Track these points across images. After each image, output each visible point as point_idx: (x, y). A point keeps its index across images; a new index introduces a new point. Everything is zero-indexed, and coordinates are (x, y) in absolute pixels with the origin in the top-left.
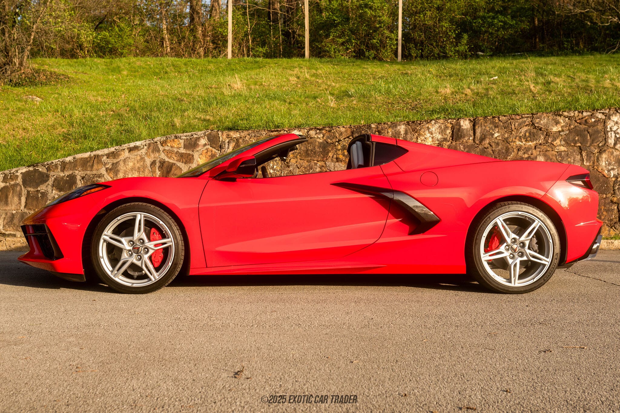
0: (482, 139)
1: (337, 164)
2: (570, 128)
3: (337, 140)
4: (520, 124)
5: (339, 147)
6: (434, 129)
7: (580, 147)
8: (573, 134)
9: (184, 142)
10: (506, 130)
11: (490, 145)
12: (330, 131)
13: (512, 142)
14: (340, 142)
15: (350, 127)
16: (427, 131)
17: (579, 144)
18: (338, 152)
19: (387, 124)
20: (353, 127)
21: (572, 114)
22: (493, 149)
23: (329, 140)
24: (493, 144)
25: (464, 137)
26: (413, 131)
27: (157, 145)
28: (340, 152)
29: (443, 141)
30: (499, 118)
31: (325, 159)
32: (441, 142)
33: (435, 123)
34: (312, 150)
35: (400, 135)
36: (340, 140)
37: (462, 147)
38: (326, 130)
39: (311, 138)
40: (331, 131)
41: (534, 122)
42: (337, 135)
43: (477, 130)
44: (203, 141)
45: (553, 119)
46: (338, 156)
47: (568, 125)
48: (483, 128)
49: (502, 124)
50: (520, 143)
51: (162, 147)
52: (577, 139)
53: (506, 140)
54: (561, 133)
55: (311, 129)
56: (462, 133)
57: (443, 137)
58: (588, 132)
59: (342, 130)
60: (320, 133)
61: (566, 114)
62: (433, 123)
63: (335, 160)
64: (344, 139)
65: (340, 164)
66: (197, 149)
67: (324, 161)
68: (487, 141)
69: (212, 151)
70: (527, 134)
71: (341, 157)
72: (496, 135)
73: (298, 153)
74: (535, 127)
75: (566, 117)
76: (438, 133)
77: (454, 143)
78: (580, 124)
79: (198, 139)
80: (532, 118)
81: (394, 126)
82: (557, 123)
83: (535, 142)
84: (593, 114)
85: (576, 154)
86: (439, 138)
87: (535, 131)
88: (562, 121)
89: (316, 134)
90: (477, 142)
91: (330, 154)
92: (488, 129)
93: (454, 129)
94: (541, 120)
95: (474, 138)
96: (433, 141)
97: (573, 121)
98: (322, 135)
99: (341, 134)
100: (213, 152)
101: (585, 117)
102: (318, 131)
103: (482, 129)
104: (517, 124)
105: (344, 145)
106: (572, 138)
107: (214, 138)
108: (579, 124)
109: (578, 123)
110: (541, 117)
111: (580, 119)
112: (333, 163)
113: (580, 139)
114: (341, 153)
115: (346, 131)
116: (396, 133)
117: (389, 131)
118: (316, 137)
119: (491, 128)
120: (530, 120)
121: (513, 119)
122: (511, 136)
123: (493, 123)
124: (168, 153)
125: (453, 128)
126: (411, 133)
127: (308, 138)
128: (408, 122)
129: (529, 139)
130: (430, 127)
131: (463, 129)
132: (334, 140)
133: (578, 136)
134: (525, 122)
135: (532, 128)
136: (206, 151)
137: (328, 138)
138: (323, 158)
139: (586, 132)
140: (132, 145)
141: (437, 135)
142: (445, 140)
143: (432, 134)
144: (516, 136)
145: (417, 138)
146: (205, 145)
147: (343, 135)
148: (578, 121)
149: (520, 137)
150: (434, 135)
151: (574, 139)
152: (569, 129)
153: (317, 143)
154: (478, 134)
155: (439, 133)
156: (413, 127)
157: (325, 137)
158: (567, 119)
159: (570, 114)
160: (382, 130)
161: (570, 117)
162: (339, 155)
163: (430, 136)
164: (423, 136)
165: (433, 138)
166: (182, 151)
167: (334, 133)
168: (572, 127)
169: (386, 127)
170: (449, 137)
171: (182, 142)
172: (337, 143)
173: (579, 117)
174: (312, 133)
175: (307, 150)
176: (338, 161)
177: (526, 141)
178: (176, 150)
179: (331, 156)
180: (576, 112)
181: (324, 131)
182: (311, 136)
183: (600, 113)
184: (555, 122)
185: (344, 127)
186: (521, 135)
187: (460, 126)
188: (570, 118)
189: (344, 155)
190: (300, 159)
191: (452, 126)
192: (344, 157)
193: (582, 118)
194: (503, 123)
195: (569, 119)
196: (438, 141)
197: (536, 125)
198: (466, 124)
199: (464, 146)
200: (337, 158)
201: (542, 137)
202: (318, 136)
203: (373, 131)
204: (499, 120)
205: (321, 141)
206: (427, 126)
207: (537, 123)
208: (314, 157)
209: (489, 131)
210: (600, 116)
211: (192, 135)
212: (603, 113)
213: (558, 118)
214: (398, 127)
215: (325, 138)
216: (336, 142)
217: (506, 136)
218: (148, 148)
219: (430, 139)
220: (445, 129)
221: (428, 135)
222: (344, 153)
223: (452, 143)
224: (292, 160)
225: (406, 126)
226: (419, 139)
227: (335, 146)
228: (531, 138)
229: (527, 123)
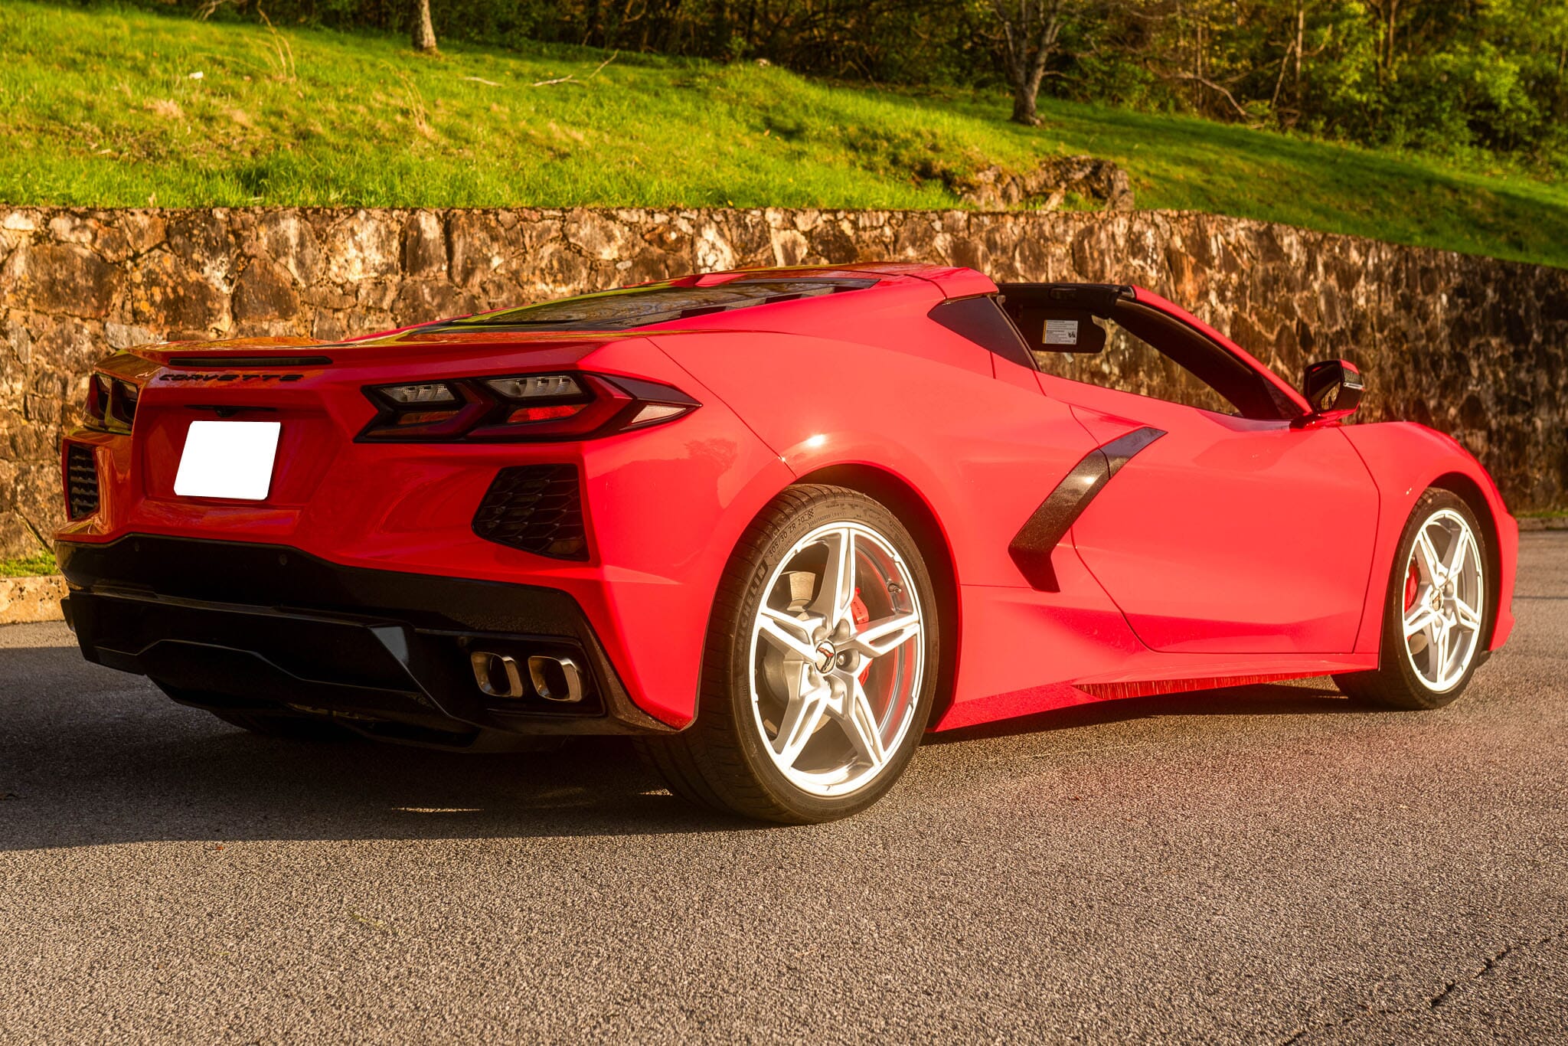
0: (468, 273)
1: (136, 329)
3: (131, 254)
4: (540, 236)
5: (138, 277)
6: (365, 238)
8: (640, 269)
10: (512, 249)
11: (484, 290)
12: (108, 224)
13: (526, 283)
14: (139, 260)
15: (162, 215)
16: (350, 240)
18: (135, 291)
19: (253, 212)
20: (168, 215)
21: (635, 219)
22: (491, 301)
23: (109, 254)
24: (490, 287)
25: (431, 265)
26: (318, 238)
28: (141, 293)
29: (387, 272)
30: (497, 214)
31: (103, 313)
32: (383, 273)
33: (366, 220)
34: (65, 284)
35: (287, 247)
36: (137, 255)
37: (426, 291)
38: (99, 220)
39: (59, 242)
40: (113, 222)
41: (567, 232)
42: (129, 236)
43: (456, 246)
45: (602, 228)
46: (136, 305)
47: (630, 245)
48: (469, 239)
49: (502, 230)
50: (544, 286)
53: (515, 275)
54: (619, 266)
55: (55, 213)
56: (425, 251)
57: (385, 261)
58: (667, 267)
59: (143, 221)
60: (85, 227)
61: (623, 215)
62: (362, 218)
63: (129, 316)
64: (149, 251)
65: (144, 329)
67: (100, 321)
68: (477, 279)
70: (555, 264)
71: (144, 307)
72: (496, 261)
73: (30, 291)
74: (568, 247)
75: (625, 225)
76: (374, 249)
77: (409, 280)
78: (650, 243)
80: (564, 221)
81: (271, 220)
82: (610, 238)
83: (571, 286)
84: (671, 220)
86: (377, 263)
87: (568, 255)
88: (617, 234)
89: (73, 229)
90: (458, 279)
91: (116, 299)
92: (477, 243)
93: (406, 239)
94: (580, 227)
95: (450, 268)
96: (364, 271)
97: (638, 237)
98: (90, 236)
99: (140, 234)
101: (659, 225)
102: (78, 221)
103: (465, 243)
104: (534, 234)
105: (150, 272)
106: (638, 279)
108: (647, 245)
109: (646, 240)
110: (580, 217)
111: (649, 232)
112: (124, 327)
114: (145, 297)
115: (153, 226)
116: (277, 240)
117: (262, 234)
118: (73, 239)
119: (484, 243)
120: (558, 225)
121: (525, 220)
122: (525, 266)
123: (486, 227)
125: (403, 234)
126: (313, 242)
127: (50, 241)
128: (303, 210)
129: (560, 277)
130: (356, 228)
131: (425, 239)
132: (122, 253)
133: (648, 274)
134: (548, 230)
135: (562, 248)
137: (106, 244)
138: (99, 309)
139: (662, 267)
141: (373, 255)
142: (390, 268)
143: (361, 250)
144: (535, 268)
145: (327, 258)
147: (147, 237)
148: (647, 237)
149: (542, 270)
150: (367, 253)
152: (632, 257)
153: (79, 261)
154: (459, 258)
155: (377, 248)
156: (317, 226)
157: (99, 241)
158: (627, 229)
159: (631, 216)
160: (244, 228)
161: (631, 223)
162: (139, 301)
163: (357, 257)
164: (342, 255)
165: (363, 261)
167: (121, 230)
168: (637, 250)
169: (251, 222)
170: (394, 259)
172: (129, 264)
173: (648, 226)
174: (61, 225)
175: (53, 282)
176: (136, 322)
177: (554, 282)
179: (119, 303)
180: (643, 213)
181: (91, 223)
182: (58, 237)
183: (684, 218)
184: (606, 234)
185: (146, 213)
186: (543, 265)
187: (420, 231)
188: (631, 226)
189: (153, 303)
190: (36, 311)
191: (401, 231)
192: (153, 310)
193: (654, 229)
194: (506, 230)
195: (630, 230)
196: (376, 271)
197: (572, 240)
198: (431, 227)
199: (432, 289)
200: (135, 313)
201: (584, 273)
202: (78, 239)
203: (220, 229)
204: (497, 220)
205: (86, 253)
206: (349, 224)
207: (574, 235)
208: (75, 305)
209: (481, 251)
210: (685, 226)
212: (689, 219)
213: (611, 224)
214: (283, 224)
215: (97, 246)
216: (128, 258)
217: (514, 265)
219: (358, 266)
220: (388, 239)
221: (352, 253)
222: (152, 295)
223: (403, 278)
224: (13, 312)
225: (300, 221)
226: (333, 262)
227: (126, 272)
228: (563, 273)
229: (554, 234)
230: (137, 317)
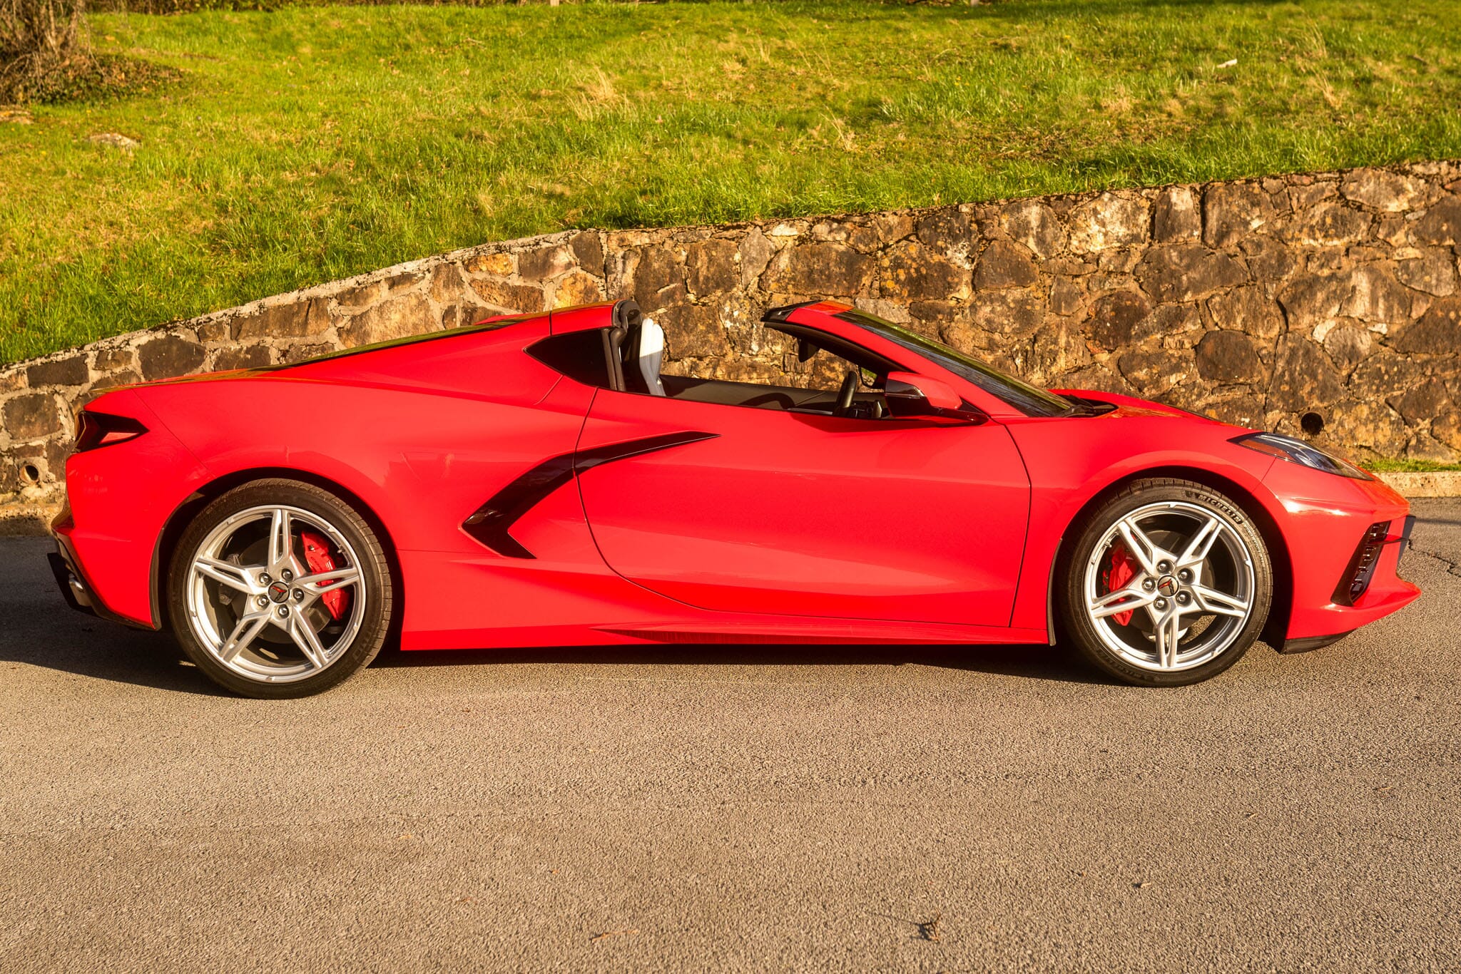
0: (1222, 235)
1: (882, 302)
2: (1429, 204)
3: (881, 245)
4: (1311, 197)
5: (886, 262)
6: (1108, 214)
7: (1452, 248)
8: (1437, 217)
9: (520, 259)
10: (1278, 211)
11: (1242, 249)
12: (862, 225)
13: (1291, 240)
14: (888, 250)
15: (911, 215)
16: (1093, 219)
17: (1449, 242)
18: (883, 273)
19: (998, 204)
20: (917, 213)
21: (1434, 170)
22: (1249, 258)
23: (862, 247)
24: (1248, 247)
25: (1180, 232)
26: (1059, 219)
27: (455, 270)
28: (888, 274)
29: (1132, 241)
30: (1261, 183)
31: (853, 291)
32: (1126, 243)
33: (1111, 200)
34: (821, 272)
35: (1028, 229)
36: (886, 246)
37: (1174, 254)
38: (855, 223)
39: (819, 242)
40: (866, 223)
41: (1343, 190)
42: (880, 233)
43: (1210, 214)
44: (563, 257)
45: (1389, 183)
46: (883, 283)
47: (1425, 197)
48: (1225, 207)
49: (1267, 196)
50: (1312, 242)
51: (467, 273)
52: (1444, 228)
53: (1278, 236)
54: (1409, 216)
55: (819, 221)
56: (1174, 221)
57: (1130, 232)
59: (893, 220)
60: (840, 230)
61: (1419, 169)
62: (1106, 200)
63: (876, 293)
64: (897, 242)
65: (889, 302)
66: (552, 276)
67: (851, 297)
68: (1234, 239)
69: (585, 280)
70: (1329, 220)
71: (890, 285)
72: (1255, 224)
73: (790, 279)
74: (1346, 204)
75: (1421, 178)
76: (1118, 223)
77: (1156, 246)
78: (1453, 192)
79: (552, 251)
80: (1340, 182)
81: (1013, 209)
82: (1399, 191)
83: (1346, 239)
85: (1443, 265)
86: (1120, 234)
87: (1346, 211)
88: (1410, 187)
89: (831, 231)
90: (1211, 242)
91: (866, 280)
92: (1236, 210)
93: (1155, 212)
94: (1361, 185)
95: (1203, 233)
96: (1106, 242)
97: (1437, 187)
98: (844, 235)
99: (890, 231)
100: (589, 283)
102: (835, 225)
103: (1221, 210)
104: (1303, 196)
105: (897, 258)
106: (1433, 226)
107: (588, 249)
108: (1449, 194)
109: (1447, 190)
110: (1361, 177)
111: (1452, 181)
112: (872, 301)
113: (1452, 229)
114: (890, 277)
115: (901, 224)
116: (1019, 225)
117: (1003, 221)
118: (830, 238)
119: (1243, 208)
120: (1334, 185)
121: (1294, 184)
122: (1290, 225)
123: (1247, 195)
124: (483, 287)
125: (1153, 210)
126: (1054, 223)
127: (812, 241)
128: (1047, 199)
129: (1332, 231)
130: (1099, 208)
131: (1176, 211)
132: (873, 246)
133: (1447, 221)
134: (1323, 190)
135: (1339, 205)
136: (572, 280)
137: (859, 240)
138: (849, 288)
140: (396, 270)
141: (1117, 229)
142: (1135, 238)
143: (1104, 225)
144: (1302, 227)
145: (1069, 235)
146: (569, 265)
147: (895, 232)
148: (1448, 186)
149: (1312, 228)
150: (1109, 228)
151: (1439, 230)
152: (1426, 207)
153: (834, 255)
154: (1213, 223)
155: (1121, 223)
156: (1059, 210)
157: (852, 239)
158: (1422, 181)
159: (1430, 170)
160: (987, 218)
161: (1429, 176)
162: (885, 280)
163: (1099, 231)
164: (1084, 231)
165: (1105, 235)
166: (516, 281)
167: (872, 228)
168: (1434, 199)
169: (994, 212)
170: (1143, 231)
171: (514, 259)
172: (880, 253)
173: (1450, 176)
174: (821, 229)
175: (811, 272)
176: (883, 296)
177: (1325, 236)
178: (500, 280)
179: (868, 284)
180: (1444, 165)
181: (848, 225)
182: (819, 238)
184: (1394, 189)
185: (895, 214)
186: (1313, 222)
187: (1170, 204)
188: (1428, 179)
189: (897, 281)
190: (796, 294)
191: (1151, 206)
192: (897, 287)
193: (1458, 179)
194: (1271, 195)
195: (1427, 181)
196: (1119, 240)
197: (1349, 198)
198: (1183, 200)
199: (1180, 252)
200: (881, 289)
201: (1364, 227)
202: (834, 238)
203: (963, 220)
204: (1262, 187)
205: (842, 248)
206: (1092, 205)
207: (1352, 193)
208: (828, 288)
209: (1239, 216)
211: (537, 244)
213: (1402, 179)
214: (1025, 212)
215: (851, 241)
216: (879, 249)
217: (1279, 225)
218: (436, 276)
219: (1101, 238)
220: (1134, 214)
221: (1095, 228)
222: (897, 275)
223: (1150, 245)
224: (775, 296)
225: (1042, 207)
226: (1073, 237)
227: (877, 259)
228: (1336, 228)
229: (1328, 194)
230: (883, 292)
